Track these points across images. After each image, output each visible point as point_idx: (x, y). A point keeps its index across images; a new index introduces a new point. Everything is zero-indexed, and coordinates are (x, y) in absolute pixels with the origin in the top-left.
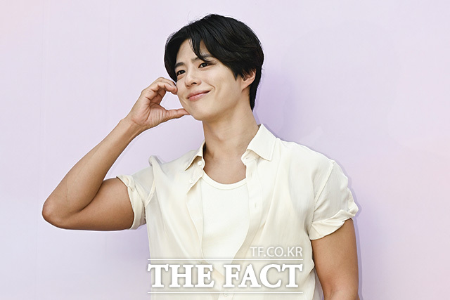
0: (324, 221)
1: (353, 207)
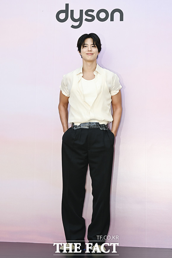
0: (114, 91)
1: (121, 87)
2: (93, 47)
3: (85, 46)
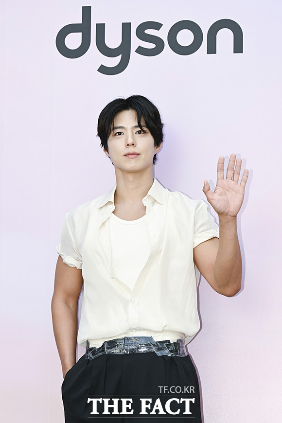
2: (140, 135)
3: (118, 133)
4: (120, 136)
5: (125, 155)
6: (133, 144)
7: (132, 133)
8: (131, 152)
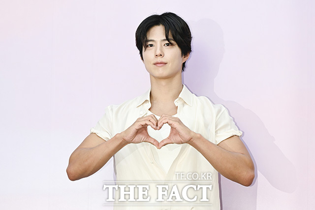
2: (168, 47)
3: (150, 45)
4: (151, 47)
5: (155, 64)
6: (161, 55)
7: (161, 45)
8: (159, 62)
